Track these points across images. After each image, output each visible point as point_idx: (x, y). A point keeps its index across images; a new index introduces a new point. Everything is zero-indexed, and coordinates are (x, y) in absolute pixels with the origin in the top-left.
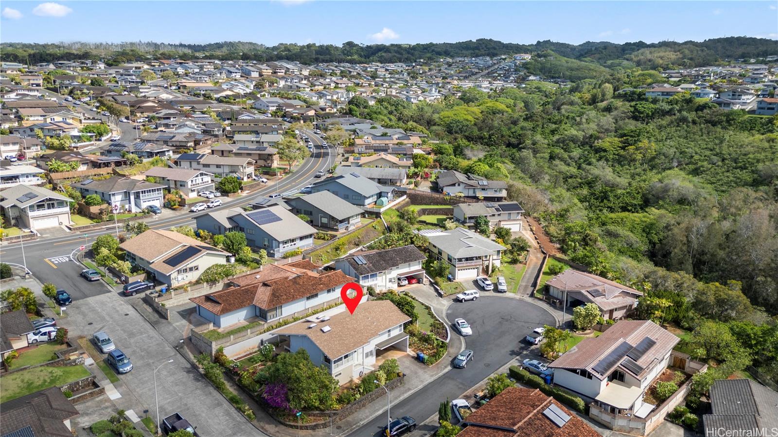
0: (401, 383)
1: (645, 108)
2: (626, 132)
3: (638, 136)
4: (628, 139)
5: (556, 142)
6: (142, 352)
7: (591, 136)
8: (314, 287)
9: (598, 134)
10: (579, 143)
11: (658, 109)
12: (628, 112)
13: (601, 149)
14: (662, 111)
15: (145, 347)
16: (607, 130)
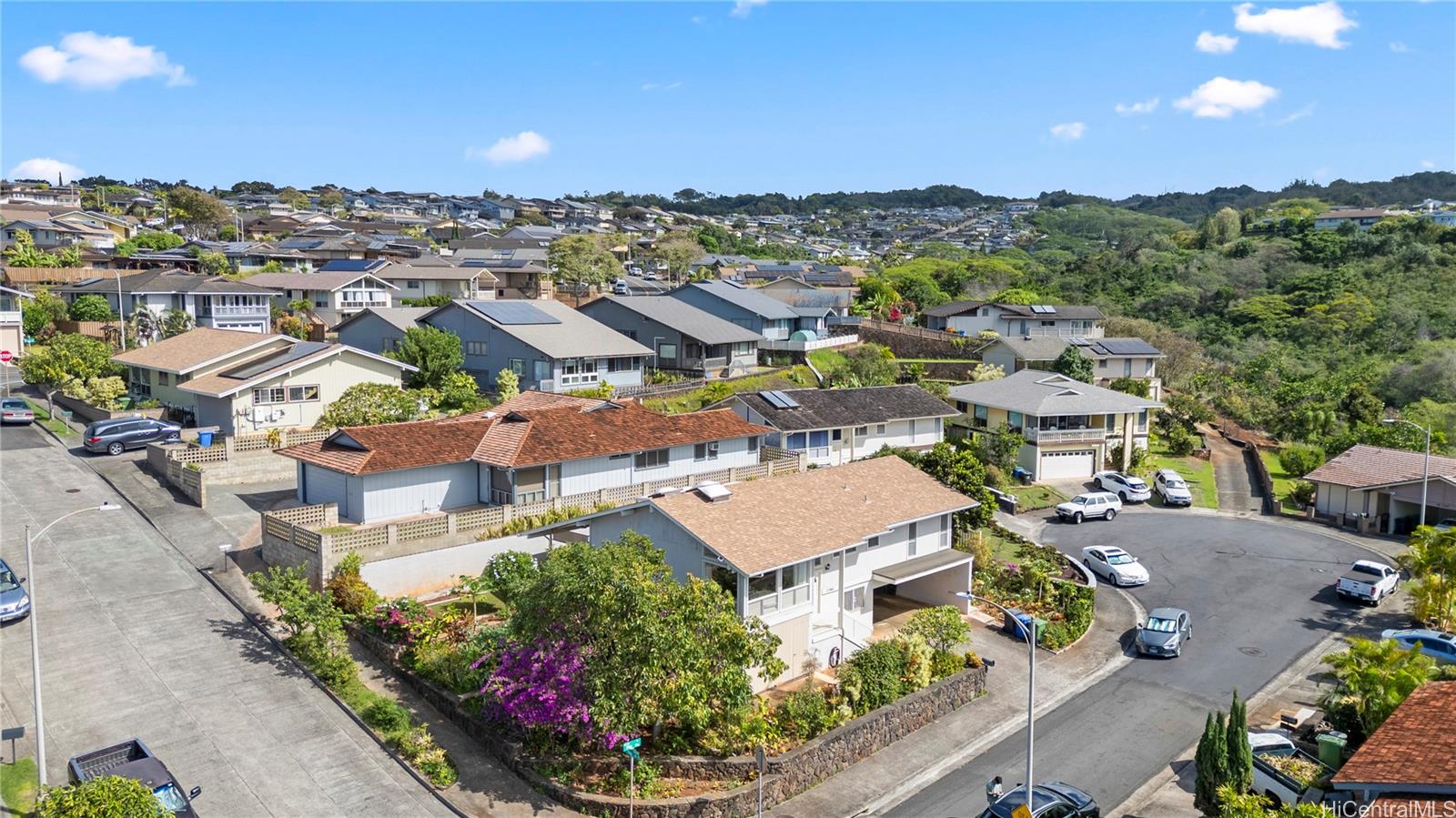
0: (978, 692)
1: (1326, 241)
2: (1297, 282)
3: (1327, 287)
4: (1303, 295)
5: (1140, 311)
6: (84, 574)
7: (1218, 295)
8: (658, 435)
9: (1231, 290)
10: (1192, 310)
11: (1353, 242)
12: (1291, 249)
13: (1246, 316)
14: (1365, 246)
15: (102, 565)
16: (1252, 284)
